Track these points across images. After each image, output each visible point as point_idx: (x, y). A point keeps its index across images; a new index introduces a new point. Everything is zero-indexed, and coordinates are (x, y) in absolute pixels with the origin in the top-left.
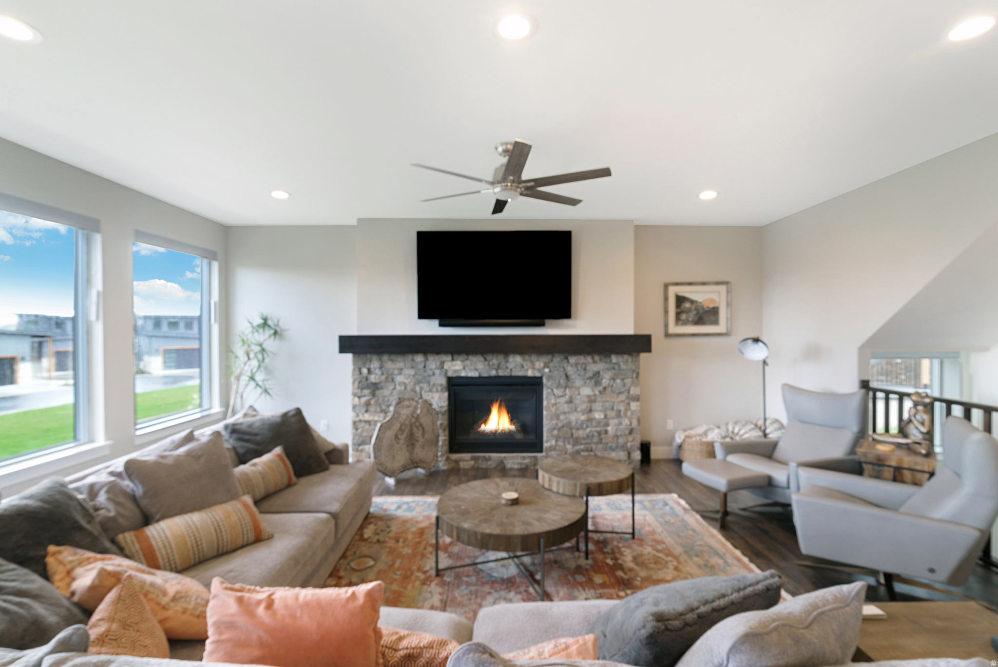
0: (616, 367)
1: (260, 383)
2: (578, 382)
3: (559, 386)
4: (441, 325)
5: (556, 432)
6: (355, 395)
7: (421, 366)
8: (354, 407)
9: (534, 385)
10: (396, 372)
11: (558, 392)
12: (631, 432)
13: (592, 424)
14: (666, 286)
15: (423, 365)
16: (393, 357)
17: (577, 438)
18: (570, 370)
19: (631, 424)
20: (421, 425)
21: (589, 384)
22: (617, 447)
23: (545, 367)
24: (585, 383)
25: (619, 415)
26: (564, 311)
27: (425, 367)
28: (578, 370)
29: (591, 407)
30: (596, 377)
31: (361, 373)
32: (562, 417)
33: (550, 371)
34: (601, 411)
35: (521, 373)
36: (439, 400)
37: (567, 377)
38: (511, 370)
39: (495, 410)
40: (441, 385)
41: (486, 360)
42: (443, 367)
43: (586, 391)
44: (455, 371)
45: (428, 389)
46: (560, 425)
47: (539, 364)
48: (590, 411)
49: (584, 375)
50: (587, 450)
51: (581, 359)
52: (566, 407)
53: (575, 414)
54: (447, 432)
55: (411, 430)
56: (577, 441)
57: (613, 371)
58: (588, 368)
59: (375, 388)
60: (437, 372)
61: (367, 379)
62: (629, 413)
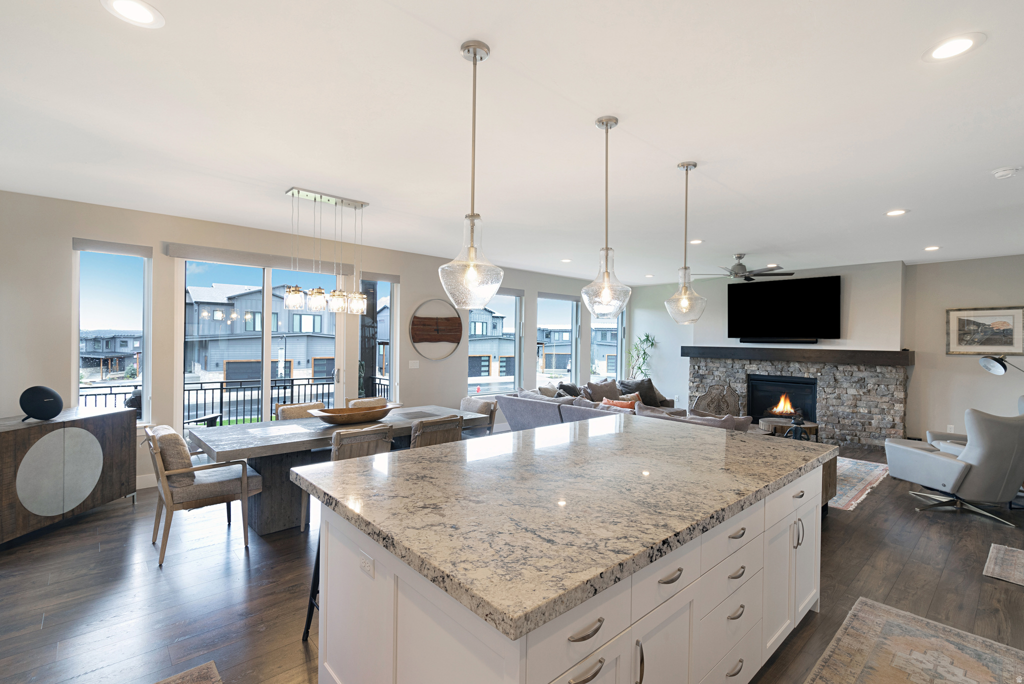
0: (880, 375)
1: (643, 371)
2: (845, 385)
3: (828, 386)
4: (741, 342)
5: (826, 418)
6: (691, 381)
7: (730, 367)
8: (690, 388)
9: (811, 384)
10: (715, 369)
11: (828, 390)
12: (893, 427)
13: (857, 416)
14: (948, 312)
15: (731, 366)
16: (713, 360)
17: (843, 425)
18: (838, 375)
19: (893, 421)
20: (726, 401)
21: (855, 386)
22: (879, 437)
23: (817, 372)
24: (852, 385)
25: (882, 412)
26: (834, 332)
27: (732, 367)
28: (845, 375)
29: (856, 403)
30: (862, 382)
31: (694, 369)
32: (831, 408)
33: (821, 375)
34: (865, 407)
35: (799, 375)
36: (741, 388)
37: (836, 380)
38: (792, 372)
39: (782, 400)
40: (743, 379)
41: (773, 365)
42: (744, 368)
43: (852, 391)
44: (752, 371)
45: (734, 381)
46: (828, 413)
47: (813, 370)
48: (856, 406)
49: (850, 379)
50: (852, 435)
51: (849, 368)
52: (834, 402)
53: (842, 407)
54: (746, 409)
55: (719, 403)
56: (843, 427)
57: (877, 378)
58: (854, 375)
59: (702, 377)
60: (740, 370)
61: (698, 372)
62: (892, 412)
